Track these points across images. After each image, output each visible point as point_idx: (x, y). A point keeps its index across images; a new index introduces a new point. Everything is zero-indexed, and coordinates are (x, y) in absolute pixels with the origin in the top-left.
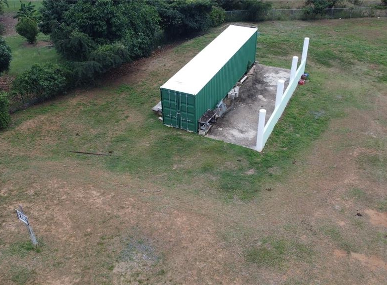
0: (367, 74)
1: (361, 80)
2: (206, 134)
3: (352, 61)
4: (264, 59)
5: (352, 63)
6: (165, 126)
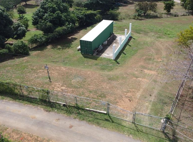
0: (153, 36)
1: (151, 38)
2: (96, 55)
3: (148, 32)
4: (116, 32)
5: (148, 33)
6: (81, 54)
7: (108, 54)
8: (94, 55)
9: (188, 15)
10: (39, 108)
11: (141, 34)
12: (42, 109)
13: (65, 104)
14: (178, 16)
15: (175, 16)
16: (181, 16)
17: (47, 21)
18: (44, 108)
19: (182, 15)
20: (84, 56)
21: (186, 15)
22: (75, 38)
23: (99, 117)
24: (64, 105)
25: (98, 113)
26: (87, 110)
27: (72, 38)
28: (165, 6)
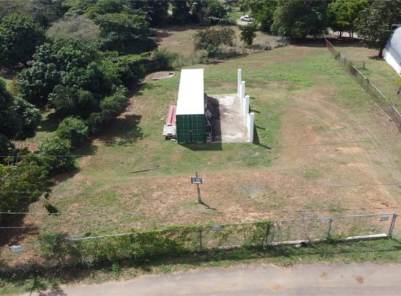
0: (279, 87)
1: (278, 92)
2: (212, 142)
5: (266, 83)
6: (180, 144)
7: (233, 135)
8: (207, 141)
9: (286, 45)
10: (263, 265)
11: (255, 87)
12: (272, 265)
13: (303, 241)
14: (270, 49)
15: (267, 49)
16: (275, 48)
17: (75, 88)
18: (274, 261)
19: (276, 46)
20: (190, 148)
21: (283, 46)
22: (133, 115)
23: (380, 246)
24: (303, 245)
25: (371, 240)
26: (349, 241)
27: (126, 116)
28: (242, 33)
